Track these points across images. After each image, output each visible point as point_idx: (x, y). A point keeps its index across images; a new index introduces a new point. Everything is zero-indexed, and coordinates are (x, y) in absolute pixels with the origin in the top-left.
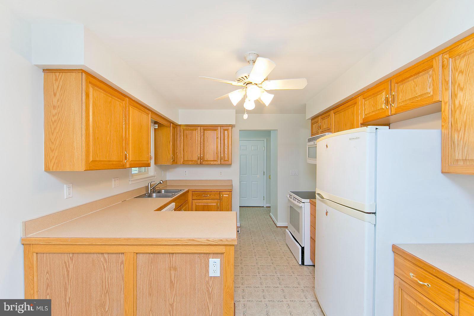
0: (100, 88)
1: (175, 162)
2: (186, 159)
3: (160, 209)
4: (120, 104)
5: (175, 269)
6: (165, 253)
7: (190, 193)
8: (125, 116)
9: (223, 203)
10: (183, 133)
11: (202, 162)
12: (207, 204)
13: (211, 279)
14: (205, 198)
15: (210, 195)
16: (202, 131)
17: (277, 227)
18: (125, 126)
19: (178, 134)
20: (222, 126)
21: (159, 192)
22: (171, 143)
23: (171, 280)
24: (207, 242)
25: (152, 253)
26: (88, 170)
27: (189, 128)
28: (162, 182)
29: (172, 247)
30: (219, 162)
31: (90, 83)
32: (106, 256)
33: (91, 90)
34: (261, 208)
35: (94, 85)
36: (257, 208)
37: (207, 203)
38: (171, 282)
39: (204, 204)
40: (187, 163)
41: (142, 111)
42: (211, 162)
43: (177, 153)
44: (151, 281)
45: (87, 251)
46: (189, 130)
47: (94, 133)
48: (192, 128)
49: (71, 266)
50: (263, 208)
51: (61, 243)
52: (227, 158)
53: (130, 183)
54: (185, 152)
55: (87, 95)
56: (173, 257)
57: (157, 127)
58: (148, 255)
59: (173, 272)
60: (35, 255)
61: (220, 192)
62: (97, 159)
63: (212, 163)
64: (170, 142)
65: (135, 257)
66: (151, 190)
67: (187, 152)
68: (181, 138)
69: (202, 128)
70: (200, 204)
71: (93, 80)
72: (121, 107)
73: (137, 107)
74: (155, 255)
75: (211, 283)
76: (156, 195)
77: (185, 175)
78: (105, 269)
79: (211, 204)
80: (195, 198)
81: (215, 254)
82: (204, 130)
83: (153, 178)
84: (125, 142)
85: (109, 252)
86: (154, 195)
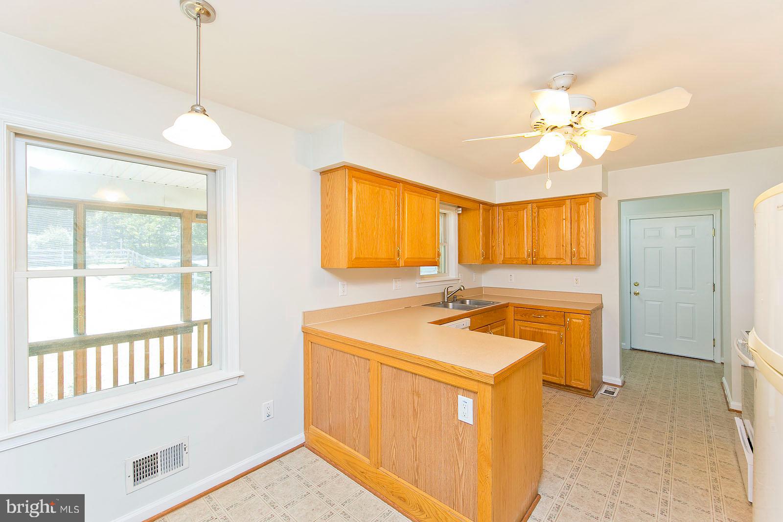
0: (366, 180)
1: (488, 260)
2: (508, 256)
3: (440, 322)
4: (391, 193)
5: (419, 395)
6: (408, 372)
7: (511, 309)
8: (398, 206)
9: (572, 334)
10: (503, 216)
11: (535, 261)
12: (539, 331)
13: (461, 424)
14: (536, 320)
15: (545, 316)
16: (535, 210)
17: (730, 410)
18: (398, 217)
19: (496, 219)
20: (572, 198)
21: (463, 302)
22: (481, 233)
23: (414, 407)
24: (452, 369)
25: (395, 368)
26: (350, 268)
27: (513, 207)
28: (462, 288)
29: (413, 365)
30: (568, 261)
31: (353, 177)
32: (356, 358)
33: (354, 183)
34: (704, 364)
35: (358, 179)
36: (689, 361)
37: (540, 329)
38: (414, 410)
39: (534, 330)
40: (509, 263)
41: (425, 195)
42: (551, 261)
43: (493, 247)
44: (394, 401)
45: (343, 349)
46: (513, 210)
47: (358, 228)
48: (516, 207)
49: (332, 361)
50: (711, 365)
51: (325, 337)
52: (584, 253)
53: (418, 286)
54: (506, 244)
55: (350, 191)
56: (416, 379)
57: (460, 212)
58: (391, 369)
59: (416, 398)
60: (310, 343)
61: (564, 313)
62: (362, 256)
63: (554, 262)
64: (479, 231)
65: (380, 367)
66: (447, 298)
67: (509, 244)
68: (501, 224)
69: (535, 205)
70: (527, 329)
71: (357, 174)
72: (392, 195)
73: (415, 192)
74: (399, 371)
75: (461, 429)
76: (453, 305)
77: (510, 281)
78: (355, 372)
79: (547, 332)
80: (519, 317)
81: (468, 392)
82: (539, 208)
83: (456, 282)
84: (398, 235)
85: (359, 355)
86: (451, 304)
